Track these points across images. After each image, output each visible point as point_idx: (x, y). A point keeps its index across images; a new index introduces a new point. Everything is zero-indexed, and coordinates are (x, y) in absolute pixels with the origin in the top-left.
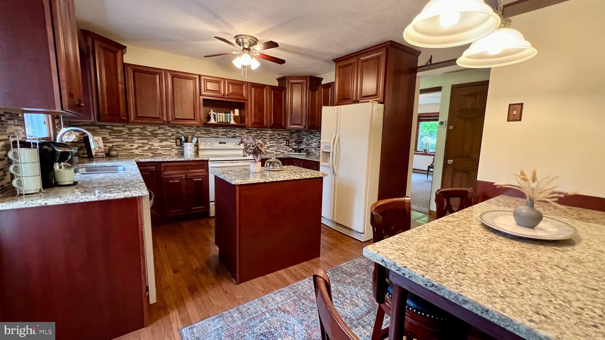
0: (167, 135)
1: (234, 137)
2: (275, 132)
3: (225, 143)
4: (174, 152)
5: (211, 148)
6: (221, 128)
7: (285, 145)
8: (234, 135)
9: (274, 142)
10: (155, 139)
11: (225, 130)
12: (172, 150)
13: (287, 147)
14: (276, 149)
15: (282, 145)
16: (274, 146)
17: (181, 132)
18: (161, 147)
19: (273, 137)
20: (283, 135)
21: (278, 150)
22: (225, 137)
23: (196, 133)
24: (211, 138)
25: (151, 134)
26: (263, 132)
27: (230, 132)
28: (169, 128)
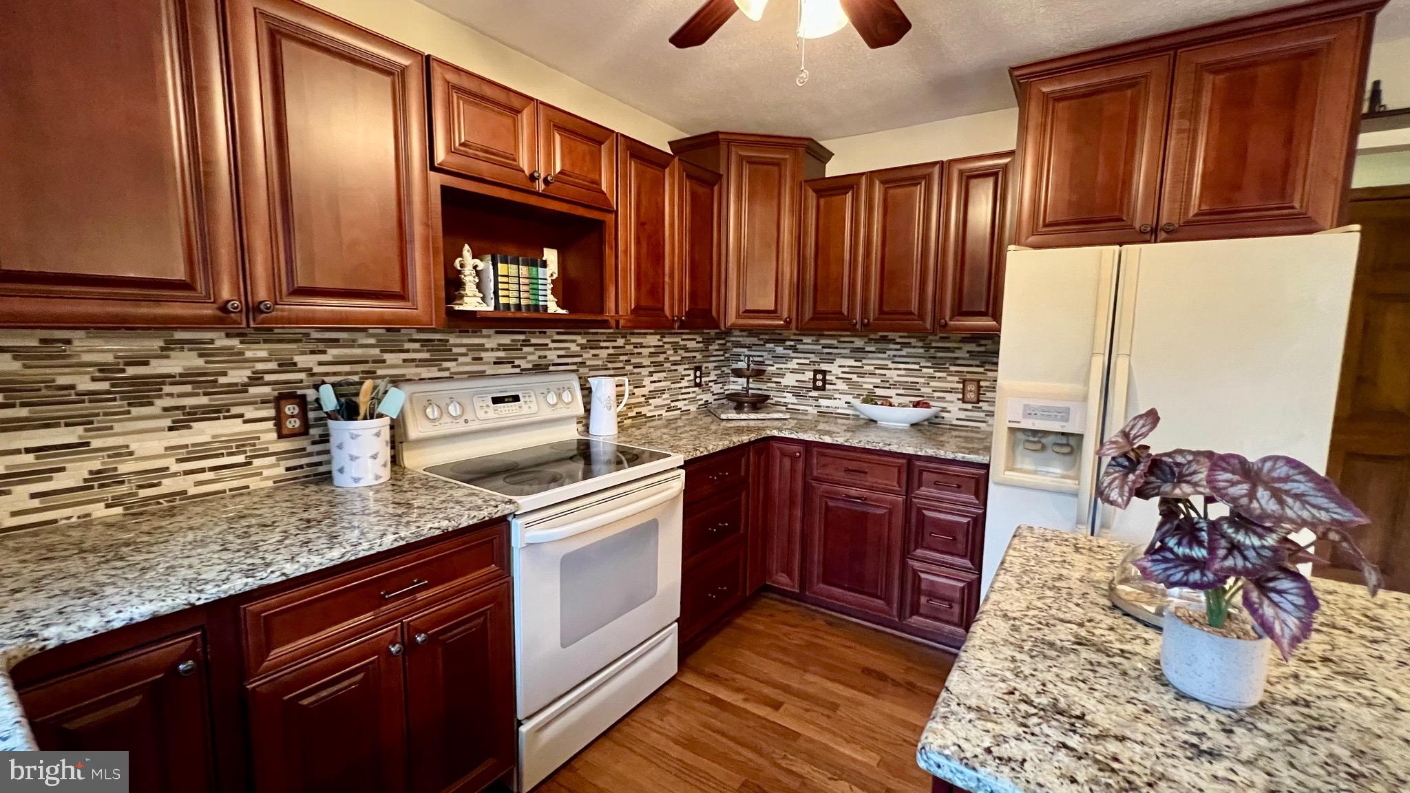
0: (222, 380)
1: (540, 369)
2: (665, 340)
3: (516, 399)
4: (266, 473)
5: (461, 427)
6: (492, 331)
7: (692, 384)
8: (543, 362)
9: (664, 374)
10: (135, 411)
11: (506, 339)
12: (257, 462)
13: (697, 389)
14: (669, 402)
15: (684, 383)
16: (663, 391)
17: (303, 360)
18: (182, 453)
19: (661, 358)
20: (686, 349)
21: (673, 404)
22: (507, 369)
23: (384, 361)
24: (450, 378)
25: (105, 386)
26: (633, 340)
27: (526, 349)
28: (235, 342)
